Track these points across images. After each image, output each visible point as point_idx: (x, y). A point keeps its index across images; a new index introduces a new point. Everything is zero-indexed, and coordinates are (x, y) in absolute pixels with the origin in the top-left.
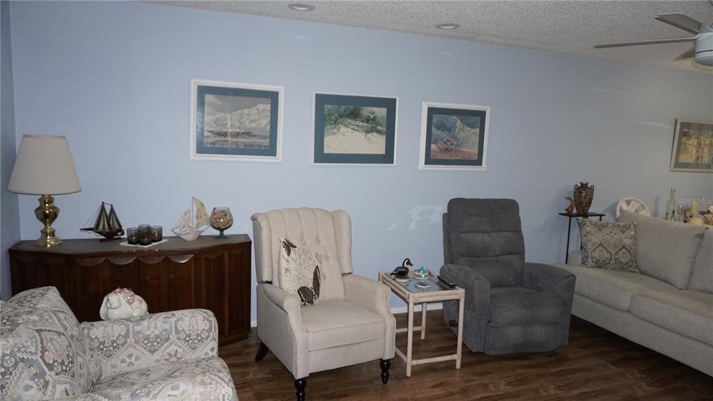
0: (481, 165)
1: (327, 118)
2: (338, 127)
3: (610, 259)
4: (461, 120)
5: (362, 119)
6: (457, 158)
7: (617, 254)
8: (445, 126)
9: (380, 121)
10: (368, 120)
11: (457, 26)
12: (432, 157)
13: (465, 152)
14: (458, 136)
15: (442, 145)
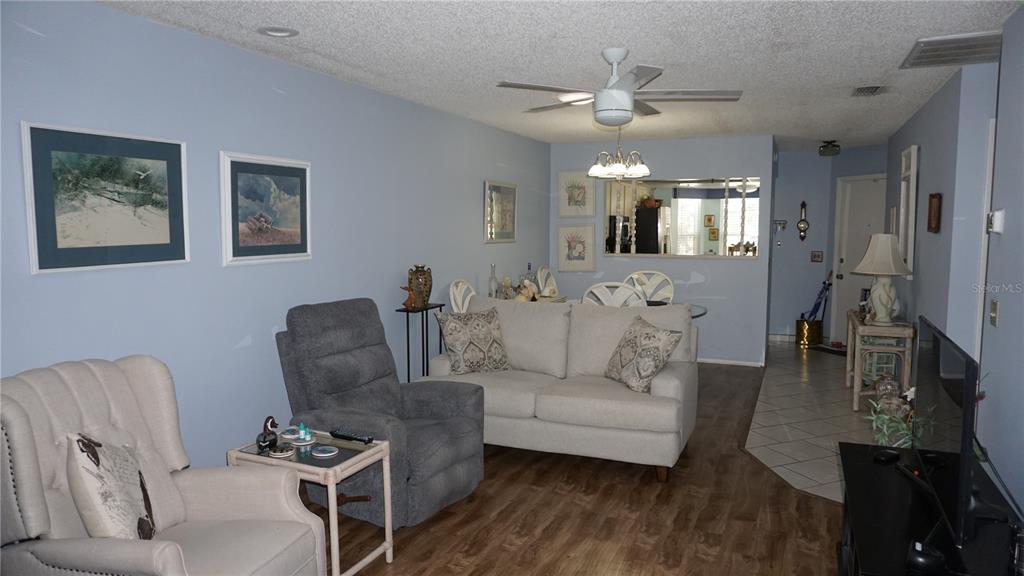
0: (306, 251)
1: (59, 178)
2: (81, 196)
3: (484, 359)
4: (276, 184)
5: (126, 181)
6: (275, 243)
7: (489, 351)
8: (255, 192)
9: (158, 184)
10: (136, 182)
11: (294, 33)
12: (241, 244)
13: (284, 234)
14: (274, 209)
15: (254, 223)
